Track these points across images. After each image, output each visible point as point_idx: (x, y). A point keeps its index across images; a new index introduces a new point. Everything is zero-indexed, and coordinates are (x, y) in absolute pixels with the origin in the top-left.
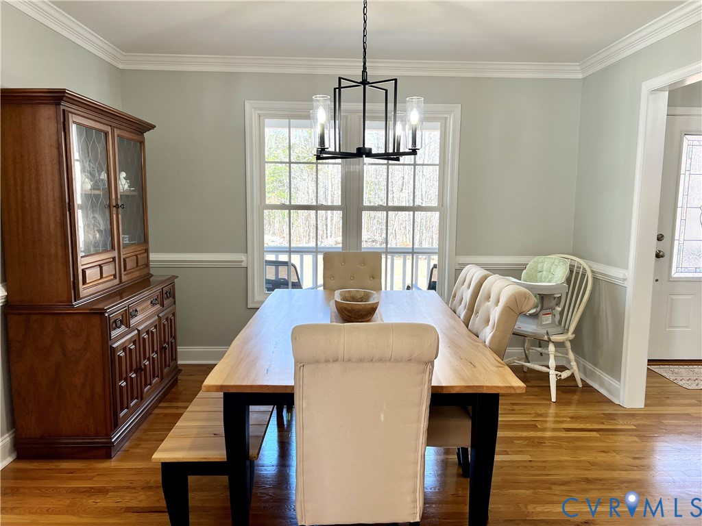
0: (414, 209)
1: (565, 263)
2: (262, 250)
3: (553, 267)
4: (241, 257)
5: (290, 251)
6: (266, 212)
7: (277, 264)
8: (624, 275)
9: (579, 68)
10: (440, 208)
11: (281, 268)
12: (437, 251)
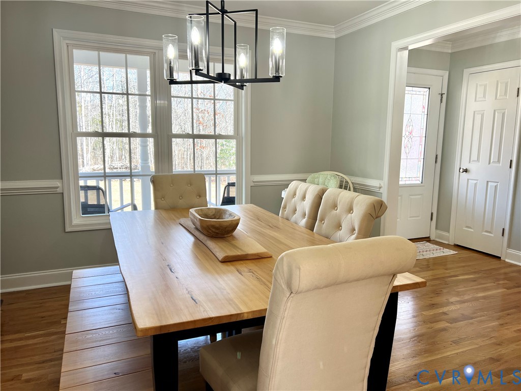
0: (216, 137)
1: (335, 178)
2: (77, 177)
3: (327, 180)
4: (58, 183)
5: (105, 176)
6: (79, 139)
7: (87, 188)
8: (380, 184)
9: (333, 30)
10: (237, 136)
11: (90, 193)
12: (235, 172)
